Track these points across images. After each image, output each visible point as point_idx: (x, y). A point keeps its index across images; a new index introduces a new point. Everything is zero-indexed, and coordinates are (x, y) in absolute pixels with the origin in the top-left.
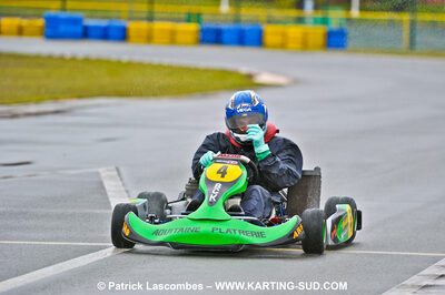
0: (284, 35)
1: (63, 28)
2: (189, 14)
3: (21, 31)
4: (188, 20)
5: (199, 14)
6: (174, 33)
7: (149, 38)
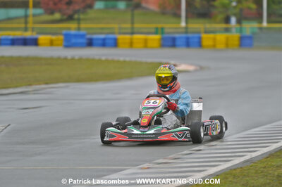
0: (214, 39)
1: (74, 41)
2: (157, 28)
3: (52, 43)
4: (156, 33)
5: (162, 29)
6: (146, 41)
7: (131, 44)
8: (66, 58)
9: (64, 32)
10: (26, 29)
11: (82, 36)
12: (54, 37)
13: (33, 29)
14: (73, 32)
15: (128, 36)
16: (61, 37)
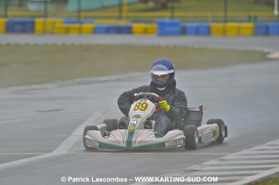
1: (167, 29)
2: (250, 17)
3: (146, 32)
4: (249, 21)
5: (255, 17)
6: (239, 29)
7: (224, 32)
8: (160, 47)
9: (158, 20)
10: (120, 18)
11: (176, 25)
12: (148, 26)
13: (128, 18)
14: (167, 20)
15: (221, 25)
16: (155, 26)
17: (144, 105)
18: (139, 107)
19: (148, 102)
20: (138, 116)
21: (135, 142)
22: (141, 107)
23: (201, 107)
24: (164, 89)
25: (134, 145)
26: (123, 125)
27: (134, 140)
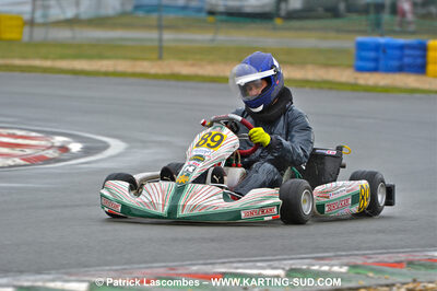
17: (217, 138)
18: (206, 140)
19: (226, 132)
20: (200, 158)
21: (184, 206)
22: (209, 142)
23: (339, 149)
24: (261, 108)
25: (180, 214)
26: (168, 174)
27: (181, 203)
